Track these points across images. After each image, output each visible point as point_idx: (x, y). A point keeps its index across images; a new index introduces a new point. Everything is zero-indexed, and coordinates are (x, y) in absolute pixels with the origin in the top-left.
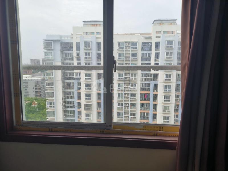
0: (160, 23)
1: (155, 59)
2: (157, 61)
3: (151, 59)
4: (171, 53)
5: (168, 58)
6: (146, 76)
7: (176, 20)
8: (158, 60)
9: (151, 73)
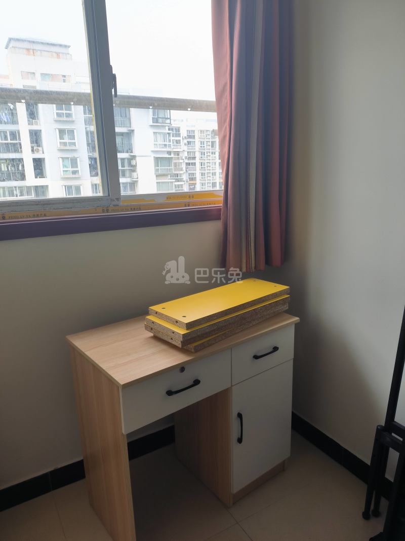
0: (28, 50)
1: (32, 147)
2: (38, 151)
3: (21, 148)
4: (71, 132)
5: (65, 144)
6: (15, 192)
7: (69, 47)
8: (39, 148)
9: (28, 185)
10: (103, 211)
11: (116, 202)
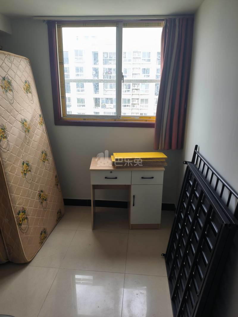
10: (114, 120)
11: (119, 118)
